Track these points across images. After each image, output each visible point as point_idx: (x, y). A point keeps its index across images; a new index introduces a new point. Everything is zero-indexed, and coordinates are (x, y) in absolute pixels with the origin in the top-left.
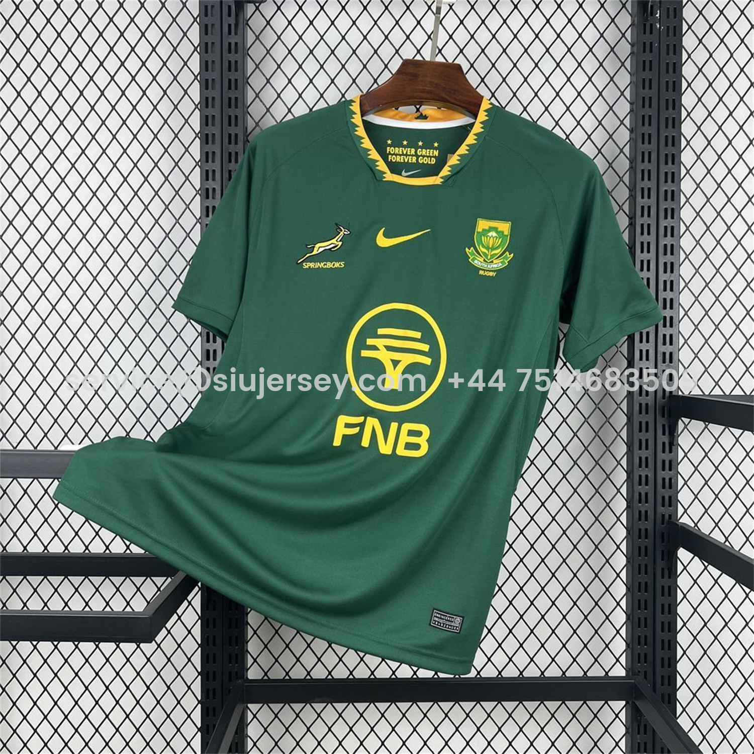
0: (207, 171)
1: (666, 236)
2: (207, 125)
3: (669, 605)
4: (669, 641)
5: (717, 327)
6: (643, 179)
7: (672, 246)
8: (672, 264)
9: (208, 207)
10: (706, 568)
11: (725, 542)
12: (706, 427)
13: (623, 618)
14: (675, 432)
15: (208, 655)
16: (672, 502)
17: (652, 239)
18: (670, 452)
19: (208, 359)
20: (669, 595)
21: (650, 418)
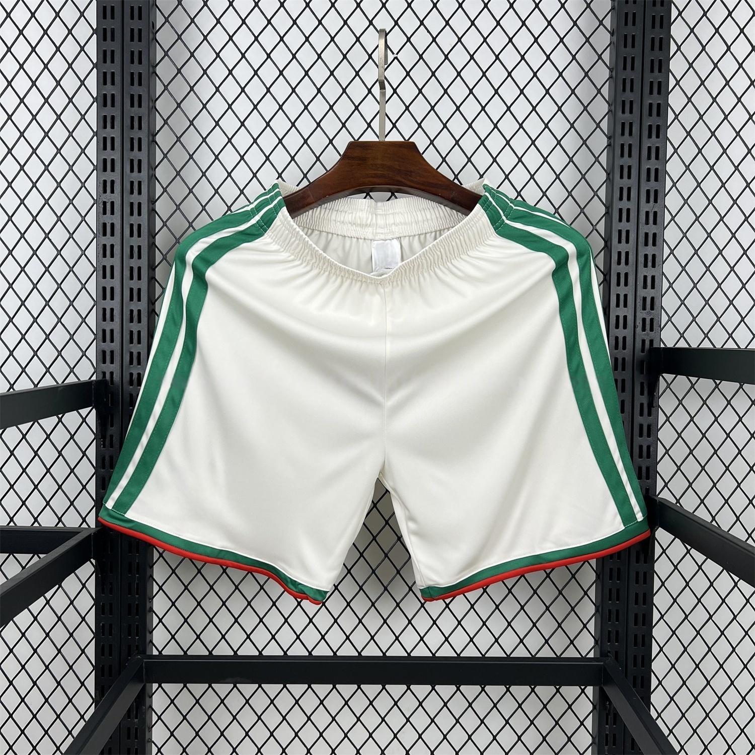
0: (105, 74)
1: (649, 158)
2: (105, 17)
3: (645, 595)
4: (643, 637)
5: (708, 269)
6: (624, 90)
7: (657, 170)
8: (656, 192)
9: (105, 117)
10: (688, 552)
11: (712, 521)
12: (693, 386)
13: (592, 609)
14: (654, 392)
15: (103, 646)
16: (650, 475)
17: (633, 161)
18: (649, 414)
19: (104, 298)
20: (645, 582)
21: (627, 375)
